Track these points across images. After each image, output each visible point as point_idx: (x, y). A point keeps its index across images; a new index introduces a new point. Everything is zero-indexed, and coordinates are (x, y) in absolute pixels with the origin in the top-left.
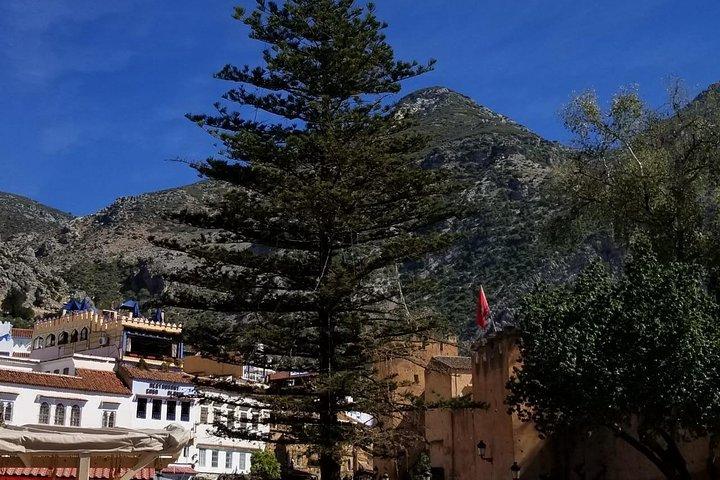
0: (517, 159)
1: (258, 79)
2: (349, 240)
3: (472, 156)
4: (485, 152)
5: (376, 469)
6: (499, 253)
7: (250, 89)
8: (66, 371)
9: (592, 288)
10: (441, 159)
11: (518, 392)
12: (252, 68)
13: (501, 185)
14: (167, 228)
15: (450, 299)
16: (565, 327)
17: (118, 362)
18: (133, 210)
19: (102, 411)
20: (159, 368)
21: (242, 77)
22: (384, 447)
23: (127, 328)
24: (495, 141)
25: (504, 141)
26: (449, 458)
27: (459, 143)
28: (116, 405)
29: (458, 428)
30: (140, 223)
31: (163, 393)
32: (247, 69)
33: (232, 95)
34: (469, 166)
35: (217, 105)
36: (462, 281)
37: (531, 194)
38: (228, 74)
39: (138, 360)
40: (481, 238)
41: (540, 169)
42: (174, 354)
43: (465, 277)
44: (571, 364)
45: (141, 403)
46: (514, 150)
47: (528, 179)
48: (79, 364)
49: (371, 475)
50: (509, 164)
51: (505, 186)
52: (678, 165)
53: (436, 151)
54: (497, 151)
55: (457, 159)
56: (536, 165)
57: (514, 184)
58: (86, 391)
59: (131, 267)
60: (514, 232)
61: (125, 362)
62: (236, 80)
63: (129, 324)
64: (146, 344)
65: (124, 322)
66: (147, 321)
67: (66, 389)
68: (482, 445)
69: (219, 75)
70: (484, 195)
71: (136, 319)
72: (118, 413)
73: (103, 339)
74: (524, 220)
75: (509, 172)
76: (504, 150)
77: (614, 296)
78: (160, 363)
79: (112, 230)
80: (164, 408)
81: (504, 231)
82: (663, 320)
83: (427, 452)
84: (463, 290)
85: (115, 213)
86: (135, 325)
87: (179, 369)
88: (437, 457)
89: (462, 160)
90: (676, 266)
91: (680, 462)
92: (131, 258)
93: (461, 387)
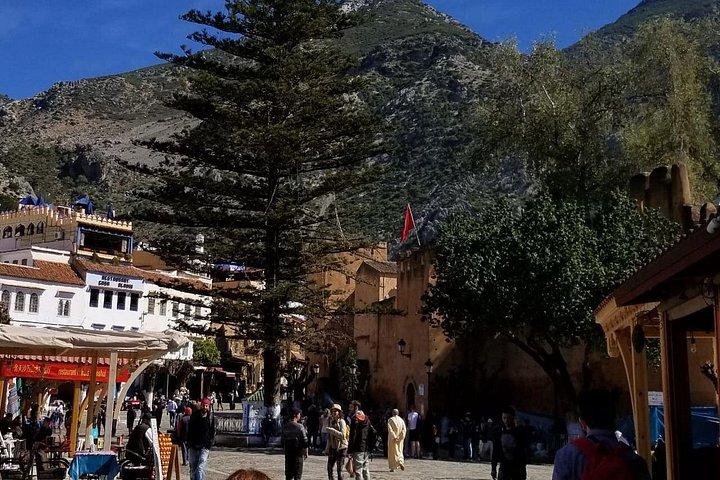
0: (458, 60)
1: (219, 22)
2: (295, 171)
3: (414, 55)
4: (426, 51)
5: (307, 359)
6: (435, 153)
7: (212, 31)
8: (24, 262)
9: (499, 219)
10: (383, 56)
11: (431, 303)
12: (214, 14)
13: (440, 86)
14: (105, 115)
15: (384, 197)
16: (472, 254)
17: (73, 255)
18: (71, 95)
19: (58, 299)
20: (111, 261)
21: (204, 20)
22: (318, 344)
23: (81, 224)
24: (437, 41)
25: (446, 41)
26: (374, 352)
27: (401, 41)
28: (71, 295)
29: (383, 326)
30: (77, 109)
31: (114, 285)
32: (209, 14)
33: (197, 37)
34: (410, 66)
35: (183, 47)
36: (398, 180)
37: (469, 96)
38: (192, 16)
39: (91, 254)
40: (418, 139)
41: (480, 72)
42: (124, 250)
43: (400, 175)
44: (473, 283)
45: (94, 293)
46: (455, 51)
47: (468, 81)
48: (36, 256)
49: (303, 364)
50: (450, 65)
51: (444, 87)
52: (586, 107)
53: (378, 48)
54: (439, 51)
55: (399, 57)
56: (477, 67)
57: (454, 85)
58: (44, 281)
59: (69, 153)
60: (452, 133)
61: (78, 255)
62: (199, 22)
63: (83, 220)
64: (98, 240)
65: (78, 219)
66: (100, 219)
67: (25, 278)
68: (402, 343)
69: (184, 17)
70: (423, 96)
71: (90, 216)
72: (73, 301)
73: (59, 233)
74: (461, 121)
75: (450, 73)
76: (446, 50)
77: (516, 228)
78: (111, 257)
79: (50, 115)
80: (115, 299)
81: (441, 131)
82: (552, 250)
83: (354, 346)
84: (398, 189)
85: (52, 97)
86: (89, 221)
87: (128, 263)
88: (364, 351)
89: (403, 58)
90: (568, 206)
91: (562, 365)
92: (68, 144)
93: (387, 290)
